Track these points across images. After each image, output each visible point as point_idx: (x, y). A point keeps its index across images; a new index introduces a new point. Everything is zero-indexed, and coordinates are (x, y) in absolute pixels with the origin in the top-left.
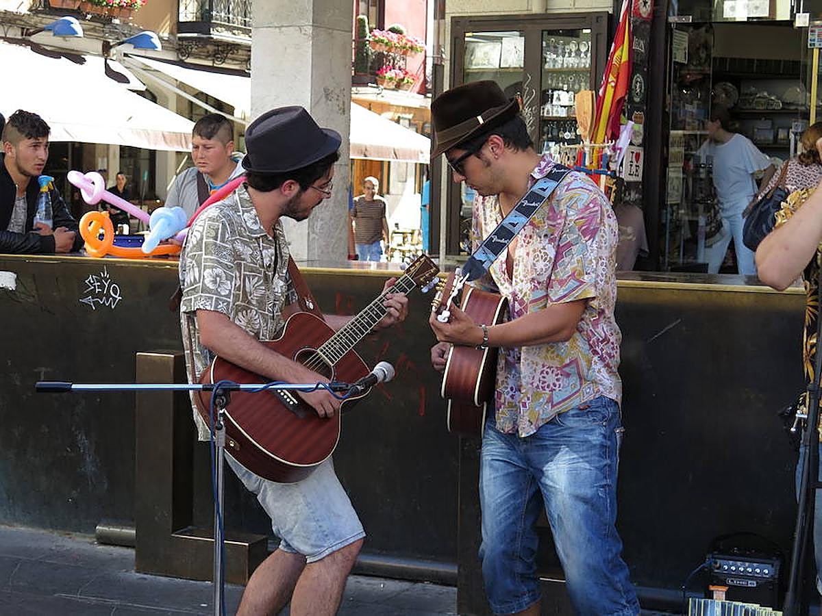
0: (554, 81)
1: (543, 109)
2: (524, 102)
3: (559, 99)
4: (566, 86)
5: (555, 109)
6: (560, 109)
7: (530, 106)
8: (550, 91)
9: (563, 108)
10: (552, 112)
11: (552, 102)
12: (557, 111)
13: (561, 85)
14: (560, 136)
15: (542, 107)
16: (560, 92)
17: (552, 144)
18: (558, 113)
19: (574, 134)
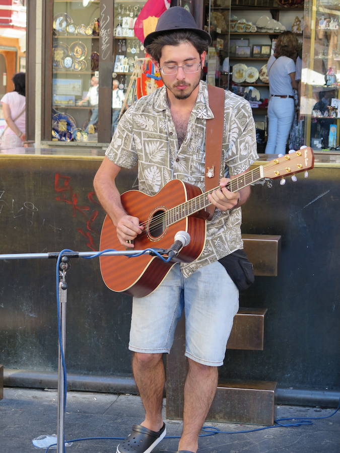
0: (123, 10)
1: (115, 30)
2: (101, 25)
3: (126, 23)
4: (132, 13)
5: (125, 31)
6: (128, 30)
7: (106, 28)
8: (120, 18)
9: (131, 30)
10: (122, 33)
11: (121, 25)
12: (126, 32)
13: (128, 12)
14: (128, 51)
15: (114, 29)
16: (128, 18)
17: (122, 57)
18: (127, 34)
19: (139, 49)
